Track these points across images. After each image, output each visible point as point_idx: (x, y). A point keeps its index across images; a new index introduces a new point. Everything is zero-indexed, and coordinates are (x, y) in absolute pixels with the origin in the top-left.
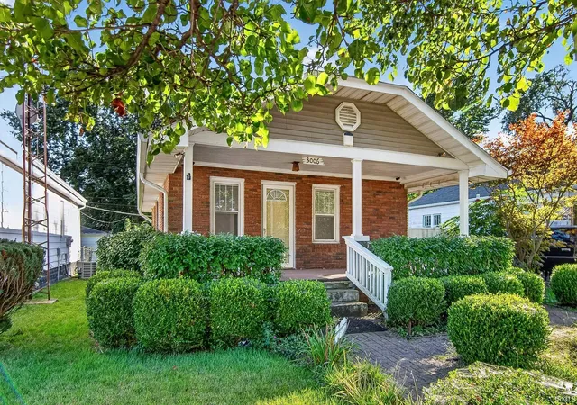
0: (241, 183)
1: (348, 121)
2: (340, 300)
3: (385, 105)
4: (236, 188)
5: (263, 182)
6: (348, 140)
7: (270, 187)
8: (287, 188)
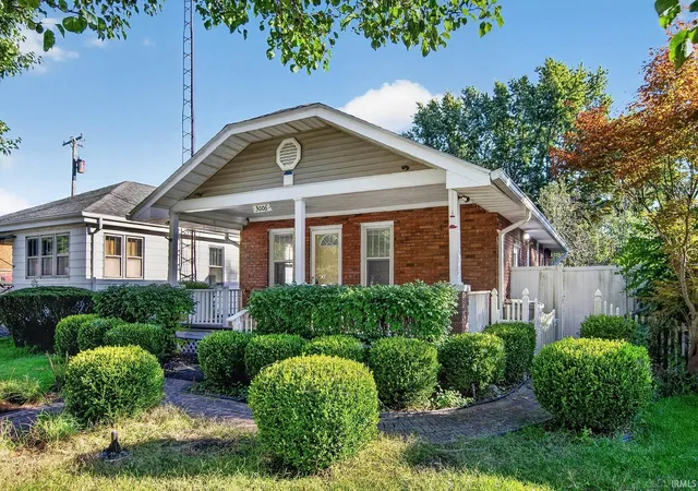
0: (293, 232)
1: (288, 159)
3: (329, 126)
6: (288, 179)
7: (317, 232)
8: (335, 232)
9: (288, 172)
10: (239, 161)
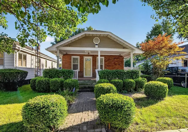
0: (79, 57)
1: (96, 42)
2: (92, 85)
3: (107, 37)
4: (78, 58)
5: (84, 57)
6: (97, 46)
7: (86, 58)
8: (90, 58)
9: (97, 45)
10: (82, 40)
